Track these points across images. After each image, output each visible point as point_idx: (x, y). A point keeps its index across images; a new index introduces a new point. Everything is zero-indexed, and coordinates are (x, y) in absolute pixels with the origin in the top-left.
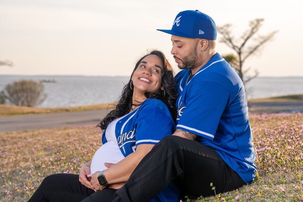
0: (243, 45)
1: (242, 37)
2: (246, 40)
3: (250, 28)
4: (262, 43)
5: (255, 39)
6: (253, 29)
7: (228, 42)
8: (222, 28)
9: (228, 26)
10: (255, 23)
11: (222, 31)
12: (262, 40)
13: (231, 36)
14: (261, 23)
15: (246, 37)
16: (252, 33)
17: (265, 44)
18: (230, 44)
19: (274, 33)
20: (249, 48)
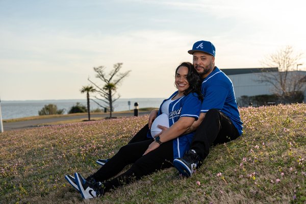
0: (111, 79)
1: (110, 74)
2: (112, 76)
3: (114, 69)
4: (122, 78)
5: (117, 75)
6: (116, 69)
7: (101, 77)
8: (97, 69)
9: (101, 67)
10: (118, 66)
11: (98, 70)
12: (122, 76)
13: (103, 73)
14: (121, 66)
15: (112, 75)
16: (116, 71)
17: (123, 78)
18: (103, 79)
19: (129, 71)
20: (114, 81)
